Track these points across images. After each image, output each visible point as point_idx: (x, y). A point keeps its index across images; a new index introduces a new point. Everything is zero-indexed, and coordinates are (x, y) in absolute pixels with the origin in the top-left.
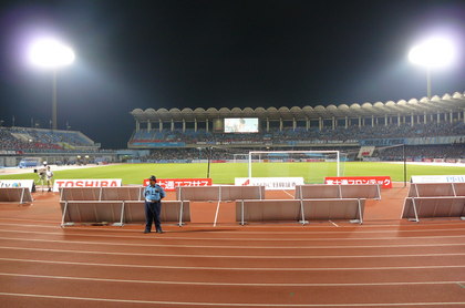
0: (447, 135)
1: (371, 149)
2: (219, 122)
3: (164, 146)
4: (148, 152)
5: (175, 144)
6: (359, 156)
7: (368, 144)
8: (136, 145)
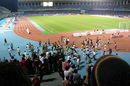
0: (104, 8)
1: (84, 11)
2: (42, 3)
3: (28, 10)
4: (23, 12)
5: (31, 10)
6: (81, 13)
7: (83, 9)
8: (20, 10)
